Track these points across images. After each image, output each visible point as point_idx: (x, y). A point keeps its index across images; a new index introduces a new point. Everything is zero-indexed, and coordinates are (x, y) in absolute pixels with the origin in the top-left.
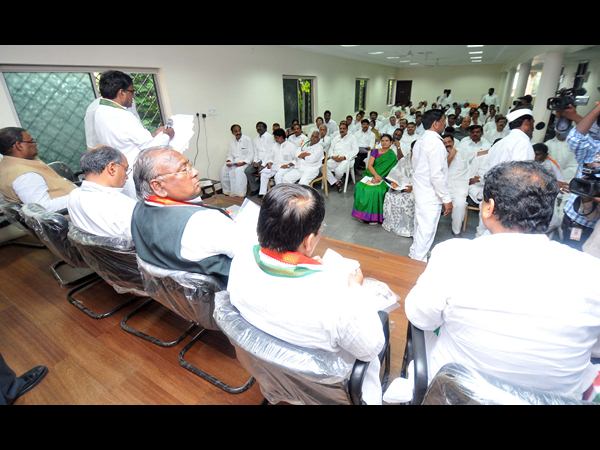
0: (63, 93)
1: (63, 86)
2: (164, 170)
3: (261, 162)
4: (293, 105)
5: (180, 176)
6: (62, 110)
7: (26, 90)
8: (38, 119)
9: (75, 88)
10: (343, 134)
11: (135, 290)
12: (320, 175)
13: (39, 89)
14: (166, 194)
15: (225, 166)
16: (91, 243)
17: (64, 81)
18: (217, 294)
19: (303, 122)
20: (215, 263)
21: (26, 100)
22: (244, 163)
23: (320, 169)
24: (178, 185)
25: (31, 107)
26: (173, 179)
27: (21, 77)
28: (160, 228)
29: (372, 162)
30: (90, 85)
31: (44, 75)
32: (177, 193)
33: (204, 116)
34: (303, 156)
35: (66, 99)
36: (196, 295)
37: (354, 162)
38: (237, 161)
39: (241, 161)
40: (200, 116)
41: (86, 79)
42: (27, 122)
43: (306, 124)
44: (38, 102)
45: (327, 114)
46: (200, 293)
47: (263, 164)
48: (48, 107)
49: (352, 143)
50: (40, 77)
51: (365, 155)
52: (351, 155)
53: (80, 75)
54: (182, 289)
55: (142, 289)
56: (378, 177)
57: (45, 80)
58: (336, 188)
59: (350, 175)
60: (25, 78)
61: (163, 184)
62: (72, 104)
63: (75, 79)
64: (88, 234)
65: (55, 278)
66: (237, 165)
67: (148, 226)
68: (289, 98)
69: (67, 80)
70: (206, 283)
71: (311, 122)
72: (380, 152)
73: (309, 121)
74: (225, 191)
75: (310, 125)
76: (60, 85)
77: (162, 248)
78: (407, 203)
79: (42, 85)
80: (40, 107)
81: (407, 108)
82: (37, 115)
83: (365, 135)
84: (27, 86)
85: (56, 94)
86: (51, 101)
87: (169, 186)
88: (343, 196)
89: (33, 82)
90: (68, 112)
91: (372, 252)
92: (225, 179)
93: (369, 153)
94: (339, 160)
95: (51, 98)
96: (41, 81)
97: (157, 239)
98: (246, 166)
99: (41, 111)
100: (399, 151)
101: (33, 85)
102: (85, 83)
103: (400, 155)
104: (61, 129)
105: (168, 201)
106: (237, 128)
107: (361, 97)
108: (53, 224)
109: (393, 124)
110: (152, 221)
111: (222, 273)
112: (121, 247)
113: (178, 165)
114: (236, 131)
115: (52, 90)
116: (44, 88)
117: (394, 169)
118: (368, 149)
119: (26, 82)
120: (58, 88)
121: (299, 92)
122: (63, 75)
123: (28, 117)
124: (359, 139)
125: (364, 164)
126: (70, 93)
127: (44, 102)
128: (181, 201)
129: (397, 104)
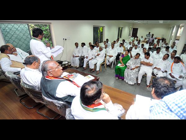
0: (19, 31)
1: (19, 28)
2: (52, 68)
3: (84, 56)
4: (96, 36)
5: (57, 69)
6: (18, 37)
7: (7, 30)
8: (10, 39)
9: (23, 29)
10: (113, 47)
11: (41, 102)
12: (104, 61)
13: (11, 29)
14: (52, 75)
15: (72, 57)
16: (28, 87)
17: (19, 27)
18: (67, 109)
19: (100, 42)
20: (67, 98)
21: (7, 33)
22: (79, 56)
24: (56, 73)
25: (8, 35)
26: (54, 71)
27: (5, 25)
28: (49, 86)
29: (122, 59)
30: (28, 28)
31: (13, 25)
32: (56, 75)
33: (66, 39)
34: (98, 55)
35: (20, 33)
36: (60, 108)
38: (76, 55)
39: (78, 55)
40: (65, 39)
41: (27, 26)
42: (6, 40)
43: (100, 43)
44: (10, 34)
45: (107, 40)
46: (62, 107)
47: (85, 57)
48: (14, 35)
49: (115, 51)
50: (11, 25)
51: (120, 55)
52: (115, 55)
53: (24, 25)
54: (56, 106)
55: (43, 102)
56: (123, 64)
57: (13, 26)
58: (109, 66)
59: (114, 62)
60: (6, 26)
61: (51, 72)
62: (21, 35)
63: (23, 26)
64: (27, 84)
65: (16, 94)
66: (76, 57)
67: (46, 85)
68: (95, 33)
69: (20, 26)
70: (63, 105)
71: (102, 42)
72: (124, 56)
73: (101, 41)
74: (72, 65)
75: (102, 43)
77: (50, 93)
78: (132, 73)
79: (12, 28)
80: (11, 36)
82: (10, 38)
83: (120, 48)
84: (7, 28)
85: (17, 31)
86: (15, 34)
87: (53, 73)
88: (111, 69)
89: (9, 27)
90: (20, 37)
91: (119, 91)
92: (72, 61)
93: (121, 54)
94: (111, 57)
95: (15, 32)
96: (12, 27)
97: (49, 90)
98: (79, 57)
99: (11, 37)
100: (131, 55)
101: (9, 28)
102: (26, 28)
103: (131, 57)
104: (18, 43)
105: (52, 78)
106: (77, 44)
107: (120, 34)
108: (16, 79)
109: (130, 44)
110: (47, 84)
111: (69, 101)
112: (37, 89)
113: (56, 66)
114: (77, 45)
115: (15, 30)
116: (12, 29)
117: (129, 61)
118: (121, 53)
119: (7, 27)
120: (17, 29)
121: (99, 31)
122: (19, 25)
124: (118, 49)
125: (119, 58)
126: (21, 31)
127: (12, 34)
128: (57, 78)
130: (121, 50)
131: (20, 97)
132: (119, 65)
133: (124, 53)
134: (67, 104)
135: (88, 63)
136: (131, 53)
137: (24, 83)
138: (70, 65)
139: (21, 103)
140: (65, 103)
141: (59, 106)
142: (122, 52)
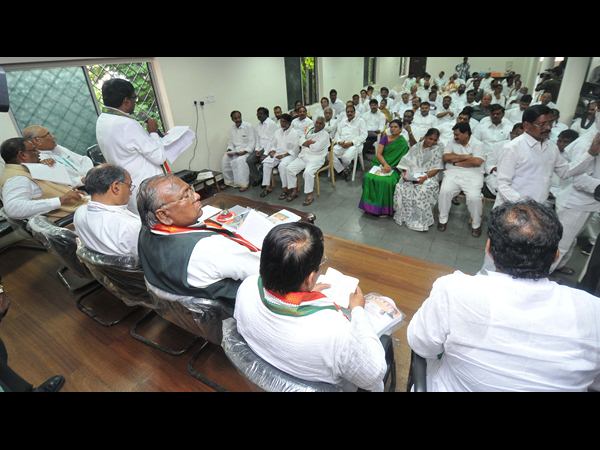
0: (57, 89)
1: (57, 82)
2: (168, 199)
3: (263, 151)
4: (295, 83)
5: (183, 202)
6: (57, 107)
7: (21, 89)
8: (34, 118)
9: (68, 83)
10: (351, 116)
11: (143, 303)
13: (33, 87)
14: (172, 221)
15: (226, 156)
16: (100, 262)
17: (57, 77)
18: (224, 322)
19: (308, 102)
20: (221, 287)
21: (21, 100)
22: (246, 152)
23: (326, 157)
24: (182, 212)
25: (26, 106)
26: (176, 207)
27: (14, 76)
28: (166, 255)
29: (381, 149)
30: (84, 79)
31: (37, 72)
33: (202, 104)
34: (307, 144)
35: (60, 96)
36: (204, 319)
37: (362, 147)
38: (239, 150)
39: (242, 150)
40: (198, 103)
41: (80, 73)
42: (23, 122)
43: (311, 103)
44: (32, 101)
45: (333, 93)
46: (208, 316)
47: (266, 153)
48: (43, 105)
49: (360, 127)
50: (33, 75)
51: (375, 139)
52: (359, 140)
53: (73, 69)
54: (190, 312)
55: (150, 302)
57: (38, 77)
58: (344, 176)
59: (358, 161)
60: (18, 77)
61: (168, 213)
62: (66, 100)
63: (68, 73)
66: (238, 154)
67: (155, 253)
68: (292, 76)
69: (61, 75)
71: (316, 101)
72: (389, 140)
73: (313, 99)
74: (227, 182)
75: (315, 105)
76: (54, 82)
78: (418, 196)
79: (35, 83)
80: (36, 106)
81: (422, 81)
82: (33, 115)
83: (374, 116)
84: (21, 85)
85: (51, 91)
86: (46, 99)
87: (174, 214)
88: (351, 185)
89: (27, 80)
90: (64, 109)
91: (380, 253)
92: (227, 170)
93: (379, 136)
94: (346, 146)
95: (45, 96)
96: (35, 79)
97: (164, 266)
98: (247, 155)
99: (36, 110)
100: (411, 136)
101: (26, 84)
102: (78, 78)
103: (413, 141)
104: (57, 127)
105: (172, 229)
106: (237, 114)
107: (370, 70)
108: (61, 239)
109: (406, 102)
110: (158, 249)
111: (228, 296)
112: (129, 266)
113: (181, 192)
114: (236, 117)
115: (46, 87)
116: (38, 86)
117: (405, 157)
118: (378, 132)
119: (20, 80)
120: (51, 85)
121: (302, 67)
122: (56, 70)
123: (24, 117)
126: (65, 89)
127: (38, 101)
129: (410, 76)
130: (378, 123)
131: (78, 291)
132: (374, 170)
133: (388, 131)
134: (223, 307)
135: (275, 172)
136: (409, 130)
137: (89, 249)
138: (222, 182)
139: (80, 309)
140: (216, 304)
141: (198, 315)
142: (381, 129)
